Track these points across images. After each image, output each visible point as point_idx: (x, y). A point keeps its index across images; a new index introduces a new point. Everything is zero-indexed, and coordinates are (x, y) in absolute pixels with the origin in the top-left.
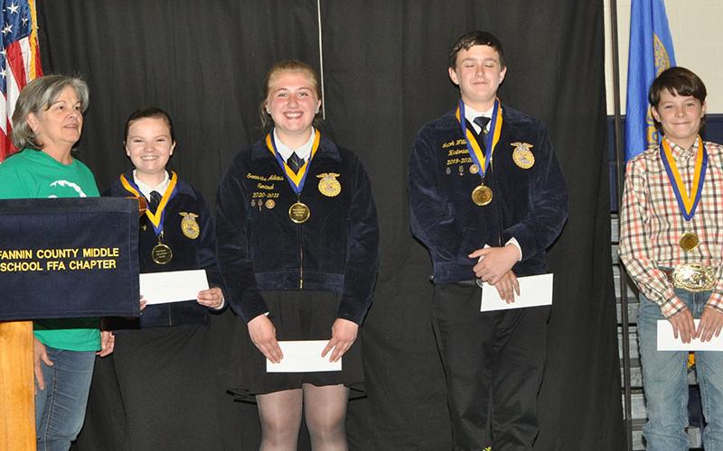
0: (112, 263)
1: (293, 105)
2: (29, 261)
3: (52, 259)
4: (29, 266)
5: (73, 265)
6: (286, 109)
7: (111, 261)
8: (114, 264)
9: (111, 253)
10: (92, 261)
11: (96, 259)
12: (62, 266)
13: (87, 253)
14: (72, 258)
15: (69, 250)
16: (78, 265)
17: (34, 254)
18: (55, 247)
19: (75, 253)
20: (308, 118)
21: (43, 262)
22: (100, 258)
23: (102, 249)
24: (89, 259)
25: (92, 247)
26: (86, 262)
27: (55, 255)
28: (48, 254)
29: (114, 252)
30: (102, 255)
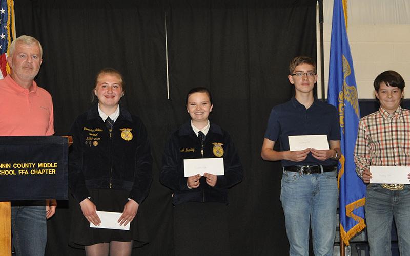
0: (54, 171)
1: (110, 92)
2: (9, 169)
3: (21, 169)
4: (9, 172)
5: (33, 172)
8: (54, 172)
9: (53, 166)
10: (43, 170)
11: (45, 169)
12: (27, 172)
13: (40, 165)
14: (32, 168)
15: (30, 164)
16: (35, 172)
17: (12, 166)
18: (23, 162)
19: (34, 165)
21: (17, 170)
22: (47, 168)
24: (41, 169)
25: (43, 162)
26: (40, 171)
27: (23, 166)
28: (19, 166)
29: (55, 165)
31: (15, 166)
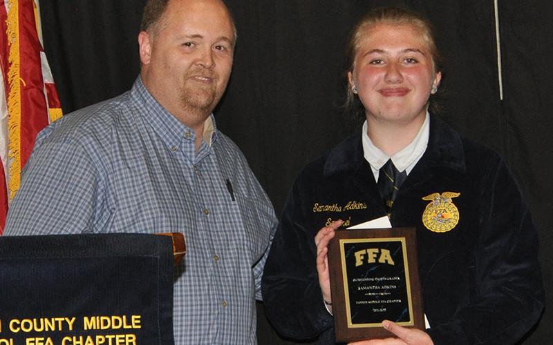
0: (131, 340)
1: (393, 77)
3: (34, 334)
6: (382, 85)
7: (128, 336)
8: (133, 341)
9: (129, 322)
10: (98, 337)
11: (104, 333)
13: (89, 323)
14: (66, 331)
15: (60, 320)
16: (75, 343)
17: (5, 326)
18: (37, 314)
19: (70, 323)
20: (416, 98)
22: (111, 331)
23: (113, 318)
24: (93, 333)
25: (98, 313)
26: (89, 338)
27: (39, 327)
28: (27, 326)
29: (133, 322)
30: (114, 327)
31: (15, 326)
